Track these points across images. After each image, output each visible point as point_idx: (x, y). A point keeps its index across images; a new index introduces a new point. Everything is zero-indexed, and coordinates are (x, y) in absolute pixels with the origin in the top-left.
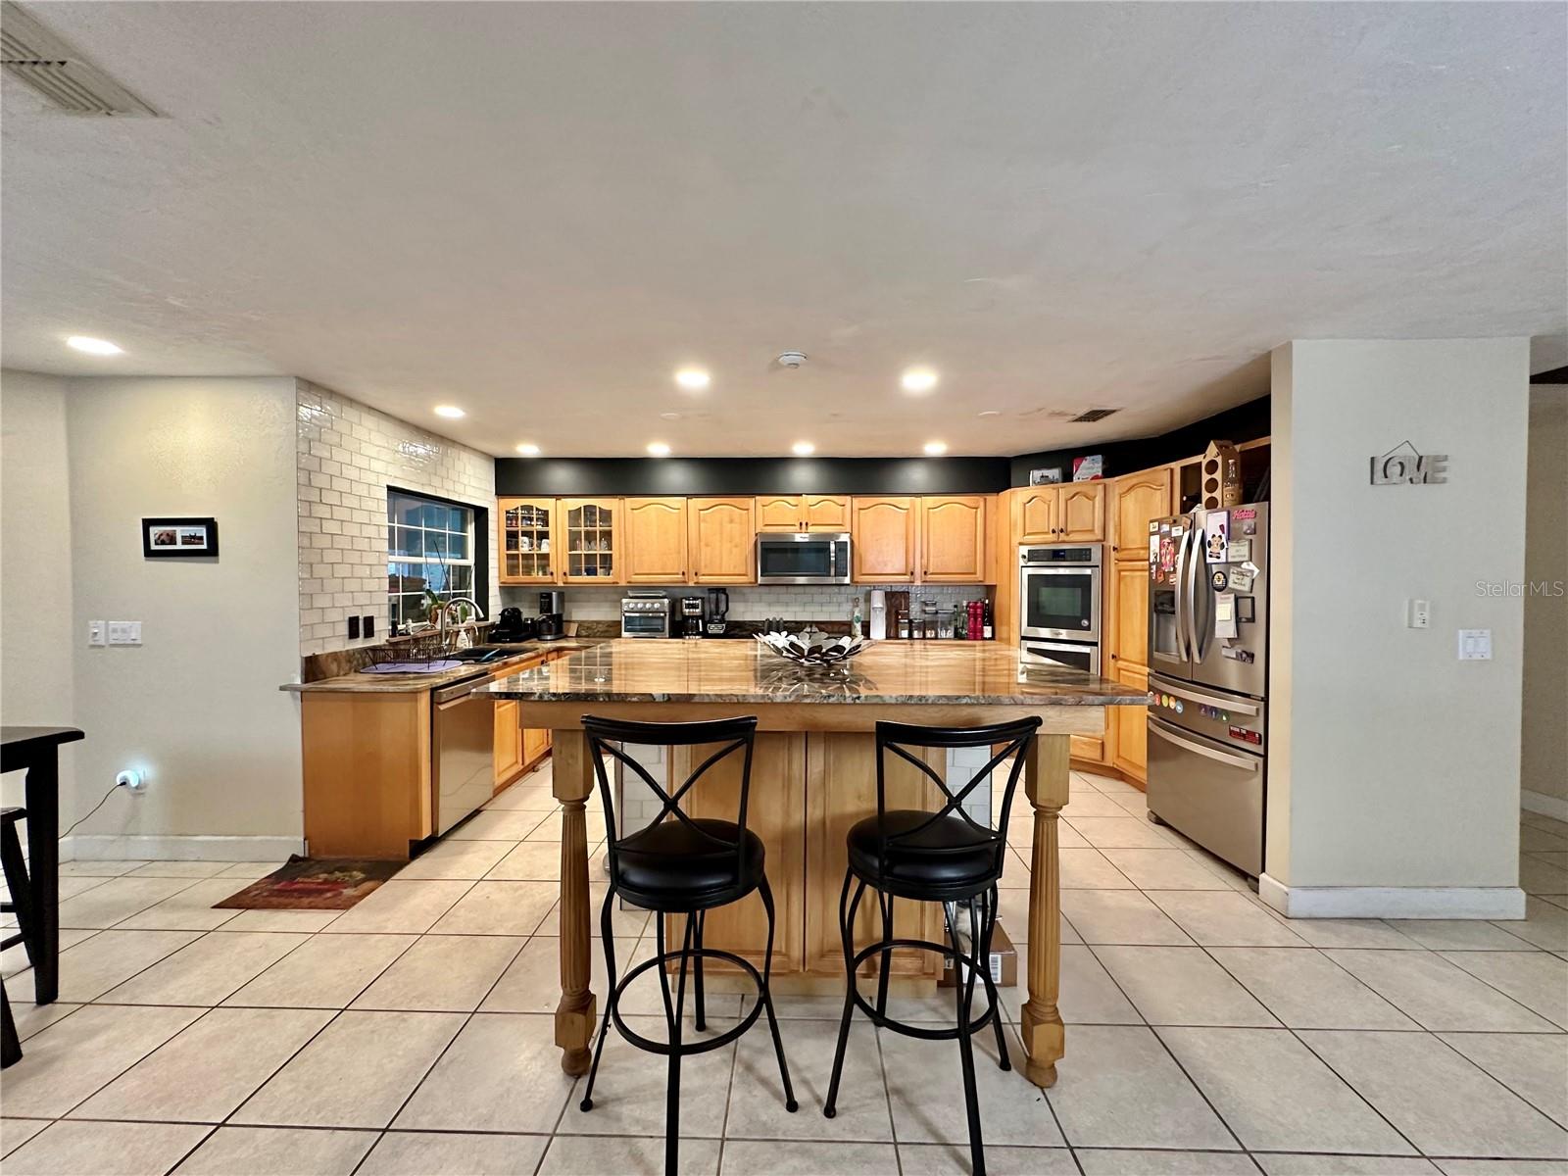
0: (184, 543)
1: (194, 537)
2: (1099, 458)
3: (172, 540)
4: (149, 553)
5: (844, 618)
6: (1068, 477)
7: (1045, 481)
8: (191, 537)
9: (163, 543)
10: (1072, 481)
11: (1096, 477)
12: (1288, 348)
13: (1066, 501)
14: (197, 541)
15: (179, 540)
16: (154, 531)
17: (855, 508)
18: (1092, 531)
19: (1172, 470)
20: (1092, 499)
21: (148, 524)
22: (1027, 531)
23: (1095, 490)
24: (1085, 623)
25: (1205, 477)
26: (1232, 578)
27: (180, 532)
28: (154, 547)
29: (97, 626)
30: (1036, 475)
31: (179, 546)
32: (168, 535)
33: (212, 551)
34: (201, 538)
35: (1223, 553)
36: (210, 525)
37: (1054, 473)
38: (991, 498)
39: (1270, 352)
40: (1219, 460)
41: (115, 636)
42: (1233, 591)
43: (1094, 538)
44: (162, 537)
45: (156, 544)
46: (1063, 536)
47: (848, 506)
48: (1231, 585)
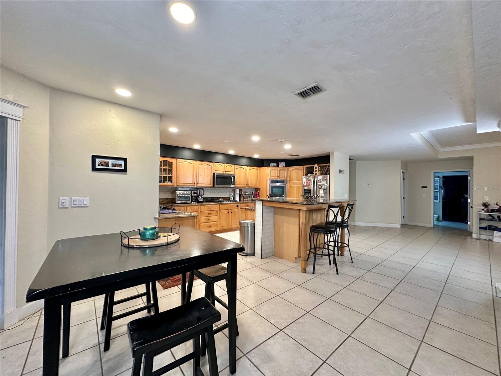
0: (112, 166)
1: (118, 164)
2: (284, 162)
3: (107, 165)
4: (94, 169)
5: (228, 196)
6: (278, 166)
7: (274, 166)
8: (116, 164)
9: (102, 165)
10: (279, 166)
11: (284, 166)
12: (333, 152)
13: (280, 170)
14: (119, 166)
15: (110, 165)
16: (98, 161)
17: (235, 168)
18: (285, 177)
19: (304, 167)
20: (285, 170)
21: (94, 158)
22: (271, 176)
23: (285, 169)
24: (283, 195)
25: (315, 170)
26: (323, 186)
27: (111, 162)
28: (97, 167)
29: (65, 199)
30: (272, 164)
31: (110, 167)
32: (105, 162)
33: (125, 170)
34: (121, 165)
35: (321, 182)
36: (125, 160)
37: (275, 164)
38: (260, 168)
39: (330, 152)
40: (317, 167)
41: (75, 203)
42: (323, 188)
43: (285, 178)
44: (102, 163)
45: (99, 166)
46: (279, 178)
47: (234, 167)
48: (323, 187)
